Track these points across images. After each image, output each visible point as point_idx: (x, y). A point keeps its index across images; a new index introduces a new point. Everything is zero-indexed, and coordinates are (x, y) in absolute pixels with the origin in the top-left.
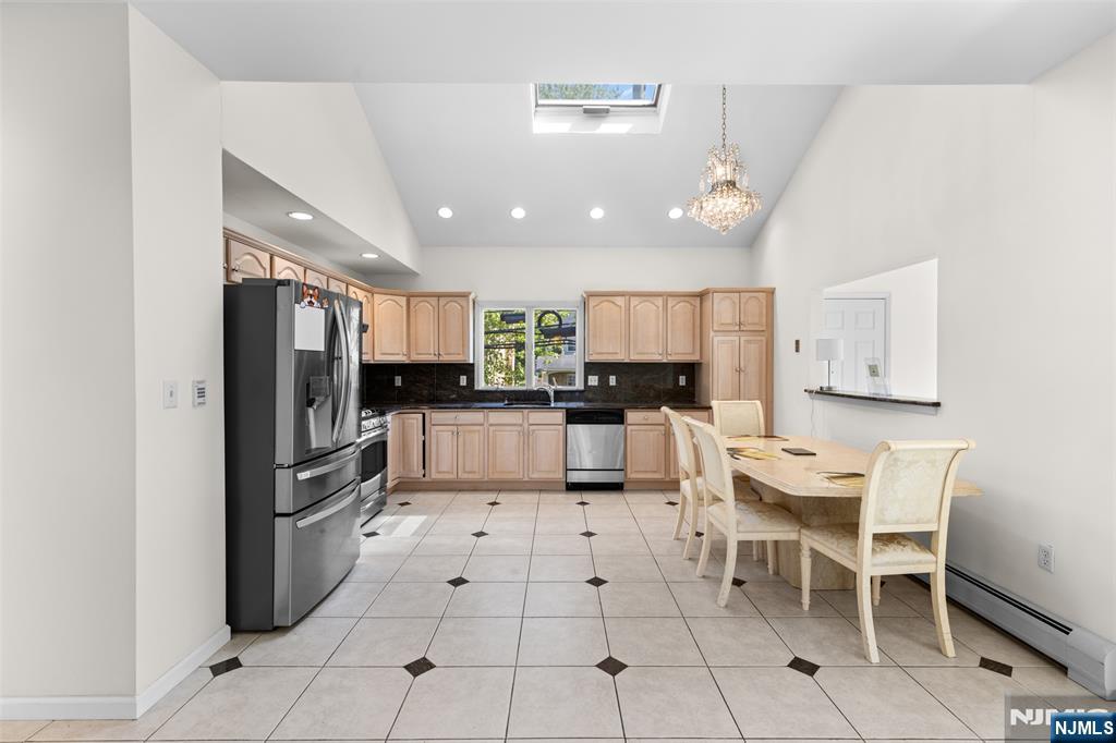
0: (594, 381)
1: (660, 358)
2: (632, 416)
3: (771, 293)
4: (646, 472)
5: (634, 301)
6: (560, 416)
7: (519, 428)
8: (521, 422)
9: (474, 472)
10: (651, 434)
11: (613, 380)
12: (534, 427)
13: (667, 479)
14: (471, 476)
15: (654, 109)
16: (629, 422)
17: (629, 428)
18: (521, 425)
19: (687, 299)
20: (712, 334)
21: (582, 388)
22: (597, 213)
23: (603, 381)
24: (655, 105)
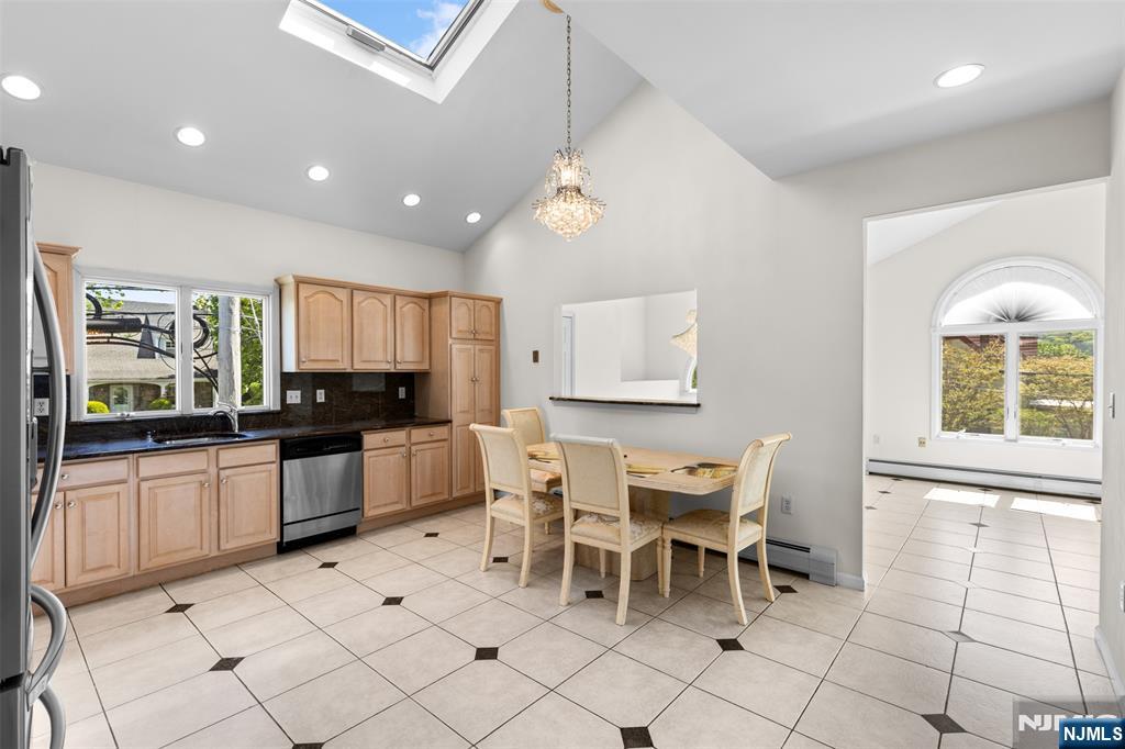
0: (294, 397)
1: (388, 367)
2: (370, 440)
3: (498, 302)
4: (386, 505)
5: (358, 296)
6: (270, 451)
7: (202, 477)
8: (205, 467)
9: (111, 566)
10: (391, 457)
11: (321, 396)
12: (227, 472)
13: (409, 508)
14: (102, 575)
15: (430, 71)
16: (365, 447)
17: (366, 454)
18: (203, 472)
19: (415, 300)
20: (450, 341)
21: (279, 408)
22: (319, 173)
23: (309, 397)
24: (432, 68)
